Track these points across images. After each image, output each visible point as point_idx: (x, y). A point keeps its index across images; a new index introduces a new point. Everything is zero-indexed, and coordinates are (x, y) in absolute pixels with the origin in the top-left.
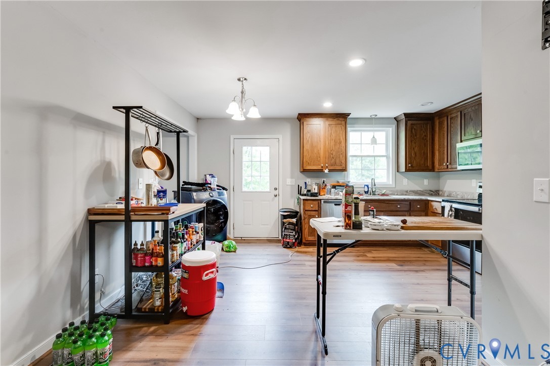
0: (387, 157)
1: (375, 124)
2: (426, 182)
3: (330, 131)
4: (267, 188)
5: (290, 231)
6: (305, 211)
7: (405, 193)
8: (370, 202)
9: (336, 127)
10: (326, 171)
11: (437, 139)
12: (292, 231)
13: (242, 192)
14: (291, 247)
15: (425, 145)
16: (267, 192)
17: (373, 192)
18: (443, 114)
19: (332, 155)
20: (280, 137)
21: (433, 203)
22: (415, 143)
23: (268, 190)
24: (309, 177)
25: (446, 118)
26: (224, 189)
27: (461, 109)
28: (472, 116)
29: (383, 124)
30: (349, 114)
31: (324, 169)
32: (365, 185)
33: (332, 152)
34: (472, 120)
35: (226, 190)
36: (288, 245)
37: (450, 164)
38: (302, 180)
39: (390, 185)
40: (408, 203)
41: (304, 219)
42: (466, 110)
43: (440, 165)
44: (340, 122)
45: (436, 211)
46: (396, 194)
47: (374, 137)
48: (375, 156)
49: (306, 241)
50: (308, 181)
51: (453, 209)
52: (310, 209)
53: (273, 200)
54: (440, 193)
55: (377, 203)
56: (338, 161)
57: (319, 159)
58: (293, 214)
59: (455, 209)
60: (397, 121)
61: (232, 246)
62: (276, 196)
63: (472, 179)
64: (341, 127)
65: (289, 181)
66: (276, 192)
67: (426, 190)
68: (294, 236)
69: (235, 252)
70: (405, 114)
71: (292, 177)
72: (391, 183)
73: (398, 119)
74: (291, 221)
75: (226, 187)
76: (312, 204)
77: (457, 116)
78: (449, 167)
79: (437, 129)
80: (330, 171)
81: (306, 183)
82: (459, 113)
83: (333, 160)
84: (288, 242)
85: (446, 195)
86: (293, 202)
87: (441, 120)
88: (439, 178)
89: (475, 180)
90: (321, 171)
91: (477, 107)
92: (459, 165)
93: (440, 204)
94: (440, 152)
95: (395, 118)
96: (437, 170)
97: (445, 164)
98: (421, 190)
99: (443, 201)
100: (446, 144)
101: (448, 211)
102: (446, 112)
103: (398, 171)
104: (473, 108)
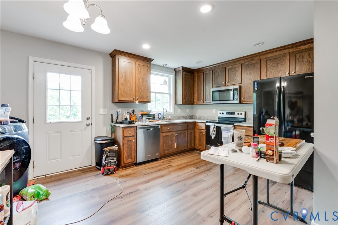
0: (169, 94)
1: (166, 71)
2: (188, 111)
3: (139, 71)
4: (79, 118)
5: (111, 158)
6: (124, 137)
7: (179, 118)
8: (168, 126)
9: (144, 67)
10: (137, 102)
11: (197, 86)
12: (113, 158)
13: (46, 123)
14: (112, 173)
15: (191, 88)
16: (79, 122)
17: (164, 118)
18: (199, 71)
19: (140, 90)
20: (93, 68)
21: (199, 124)
22: (186, 87)
23: (80, 120)
24: (119, 107)
25: (202, 73)
26: (20, 121)
27: (212, 69)
28: (219, 74)
29: (168, 72)
30: (152, 60)
31: (135, 101)
32: (159, 113)
33: (141, 87)
34: (219, 76)
35: (23, 122)
36: (109, 172)
37: (205, 100)
38: (115, 109)
39: (172, 113)
40: (187, 124)
41: (123, 145)
42: (216, 70)
43: (199, 101)
44: (146, 64)
45: (201, 129)
46: (175, 118)
47: (165, 80)
48: (163, 93)
49: (125, 164)
50: (119, 110)
51: (215, 127)
52: (128, 135)
53: (85, 129)
54: (194, 117)
55: (172, 126)
56: (145, 95)
57: (131, 92)
58: (111, 141)
59: (217, 127)
60: (175, 71)
61: (41, 192)
62: (88, 125)
63: (213, 109)
64: (147, 68)
65: (102, 111)
66: (89, 122)
67: (188, 116)
68: (115, 162)
69: (47, 199)
71: (105, 107)
72: (172, 111)
73: (176, 70)
74: (111, 149)
75: (22, 119)
76: (130, 131)
77: (210, 73)
78: (205, 102)
79: (196, 80)
80: (140, 102)
81: (117, 112)
82: (211, 72)
83: (142, 94)
84: (109, 169)
85: (197, 118)
86: (106, 130)
87: (199, 74)
88: (193, 108)
89: (215, 110)
90: (132, 102)
91: (222, 69)
92: (213, 101)
93: (205, 124)
94: (198, 93)
95: (174, 69)
96: (195, 104)
97: (202, 100)
98: (186, 115)
99: (207, 122)
100: (202, 89)
101: (213, 128)
102: (202, 70)
103: (176, 104)
104: (220, 69)
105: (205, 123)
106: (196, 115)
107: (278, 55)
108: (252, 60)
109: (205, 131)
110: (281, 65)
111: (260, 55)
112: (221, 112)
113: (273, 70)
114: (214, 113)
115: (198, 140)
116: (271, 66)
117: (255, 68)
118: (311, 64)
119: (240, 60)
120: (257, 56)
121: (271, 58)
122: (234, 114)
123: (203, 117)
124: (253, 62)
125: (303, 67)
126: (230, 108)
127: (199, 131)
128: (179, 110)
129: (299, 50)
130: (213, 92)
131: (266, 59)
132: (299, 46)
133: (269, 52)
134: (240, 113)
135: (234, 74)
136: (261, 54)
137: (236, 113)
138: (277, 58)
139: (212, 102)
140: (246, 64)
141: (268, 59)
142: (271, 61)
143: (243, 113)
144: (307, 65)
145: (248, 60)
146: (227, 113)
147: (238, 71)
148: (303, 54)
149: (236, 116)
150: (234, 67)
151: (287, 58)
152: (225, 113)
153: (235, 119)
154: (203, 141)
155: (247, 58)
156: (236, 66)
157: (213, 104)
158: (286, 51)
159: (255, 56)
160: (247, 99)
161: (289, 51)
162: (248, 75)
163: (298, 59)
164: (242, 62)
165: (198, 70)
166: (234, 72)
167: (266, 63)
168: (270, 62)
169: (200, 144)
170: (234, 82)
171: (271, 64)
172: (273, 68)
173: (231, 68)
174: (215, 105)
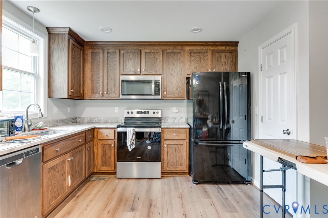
2: (69, 109)
7: (56, 124)
17: (28, 126)
21: (101, 130)
25: (101, 51)
27: (119, 48)
28: (131, 57)
34: (131, 60)
37: (107, 93)
40: (84, 135)
42: (125, 50)
43: (94, 94)
45: (106, 138)
46: (49, 125)
51: (136, 133)
54: (78, 120)
59: (138, 133)
60: (49, 33)
70: (70, 30)
77: (115, 52)
78: (106, 96)
82: (117, 51)
87: (95, 51)
89: (118, 108)
91: (136, 51)
92: (122, 95)
93: (113, 130)
94: (92, 81)
95: (47, 28)
96: (86, 98)
97: (101, 93)
98: (65, 118)
99: (119, 127)
100: (101, 74)
101: (131, 135)
102: (100, 46)
103: (49, 97)
104: (133, 51)
105: (114, 128)
106: (83, 116)
107: (201, 50)
108: (175, 49)
109: (113, 141)
110: (204, 61)
111: (183, 45)
112: (130, 111)
113: (196, 65)
114: (116, 112)
115: (99, 157)
116: (195, 60)
117: (179, 59)
118: (226, 65)
119: (161, 45)
120: (181, 45)
121: (195, 51)
122: (147, 113)
123: (96, 119)
124: (176, 51)
125: (221, 67)
126: (144, 106)
127: (103, 142)
128: (55, 109)
129: (218, 50)
130: (123, 81)
131: (189, 51)
132: (218, 45)
133: (193, 43)
134: (156, 111)
135: (153, 60)
136: (185, 43)
137: (151, 112)
138: (200, 53)
139: (122, 97)
140: (168, 51)
141: (192, 51)
142: (195, 54)
143: (160, 111)
144: (224, 65)
145: (170, 47)
146: (138, 112)
147: (158, 57)
148: (221, 54)
149: (151, 115)
150: (153, 51)
151: (209, 54)
152: (135, 111)
153: (149, 119)
154: (110, 157)
155: (169, 45)
156: (156, 52)
157: (122, 99)
158: (207, 47)
159: (179, 45)
160: (169, 94)
161: (210, 48)
162: (170, 66)
163: (217, 58)
164: (163, 48)
165: (93, 43)
166: (153, 59)
167: (190, 55)
168: (193, 54)
169: (104, 164)
170: (152, 72)
171: (194, 58)
172: (196, 62)
173: (148, 52)
174: (123, 100)
